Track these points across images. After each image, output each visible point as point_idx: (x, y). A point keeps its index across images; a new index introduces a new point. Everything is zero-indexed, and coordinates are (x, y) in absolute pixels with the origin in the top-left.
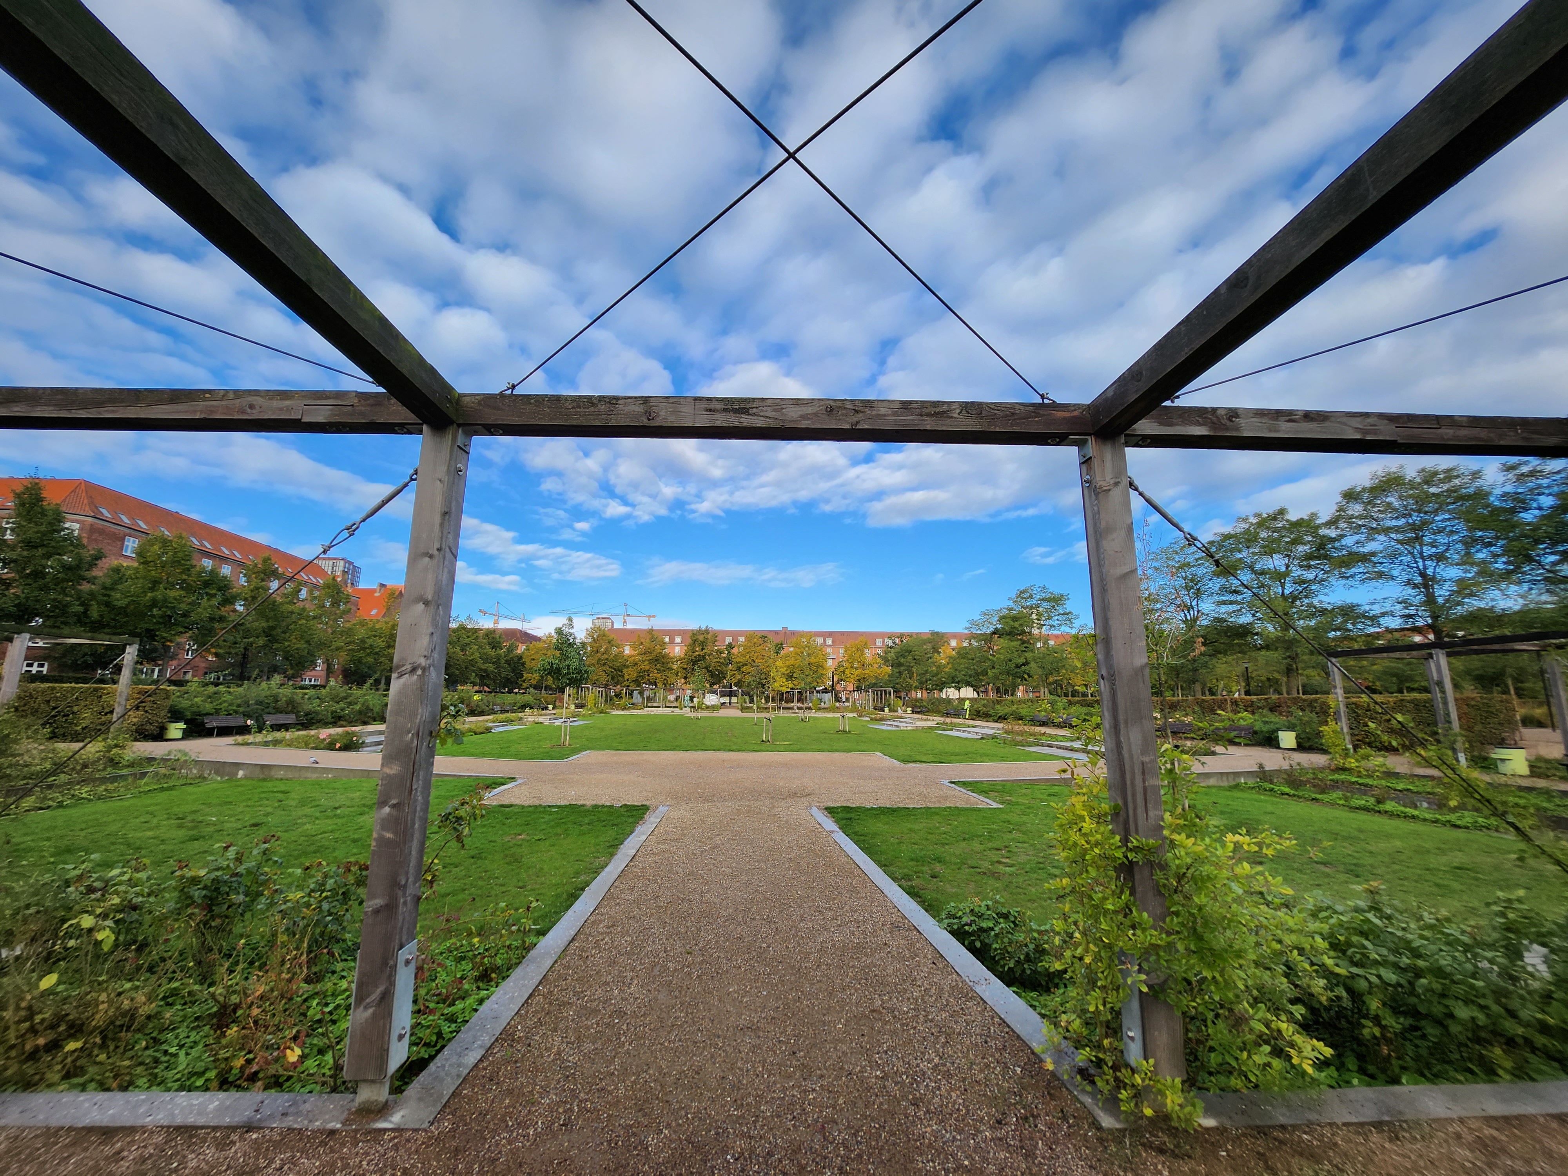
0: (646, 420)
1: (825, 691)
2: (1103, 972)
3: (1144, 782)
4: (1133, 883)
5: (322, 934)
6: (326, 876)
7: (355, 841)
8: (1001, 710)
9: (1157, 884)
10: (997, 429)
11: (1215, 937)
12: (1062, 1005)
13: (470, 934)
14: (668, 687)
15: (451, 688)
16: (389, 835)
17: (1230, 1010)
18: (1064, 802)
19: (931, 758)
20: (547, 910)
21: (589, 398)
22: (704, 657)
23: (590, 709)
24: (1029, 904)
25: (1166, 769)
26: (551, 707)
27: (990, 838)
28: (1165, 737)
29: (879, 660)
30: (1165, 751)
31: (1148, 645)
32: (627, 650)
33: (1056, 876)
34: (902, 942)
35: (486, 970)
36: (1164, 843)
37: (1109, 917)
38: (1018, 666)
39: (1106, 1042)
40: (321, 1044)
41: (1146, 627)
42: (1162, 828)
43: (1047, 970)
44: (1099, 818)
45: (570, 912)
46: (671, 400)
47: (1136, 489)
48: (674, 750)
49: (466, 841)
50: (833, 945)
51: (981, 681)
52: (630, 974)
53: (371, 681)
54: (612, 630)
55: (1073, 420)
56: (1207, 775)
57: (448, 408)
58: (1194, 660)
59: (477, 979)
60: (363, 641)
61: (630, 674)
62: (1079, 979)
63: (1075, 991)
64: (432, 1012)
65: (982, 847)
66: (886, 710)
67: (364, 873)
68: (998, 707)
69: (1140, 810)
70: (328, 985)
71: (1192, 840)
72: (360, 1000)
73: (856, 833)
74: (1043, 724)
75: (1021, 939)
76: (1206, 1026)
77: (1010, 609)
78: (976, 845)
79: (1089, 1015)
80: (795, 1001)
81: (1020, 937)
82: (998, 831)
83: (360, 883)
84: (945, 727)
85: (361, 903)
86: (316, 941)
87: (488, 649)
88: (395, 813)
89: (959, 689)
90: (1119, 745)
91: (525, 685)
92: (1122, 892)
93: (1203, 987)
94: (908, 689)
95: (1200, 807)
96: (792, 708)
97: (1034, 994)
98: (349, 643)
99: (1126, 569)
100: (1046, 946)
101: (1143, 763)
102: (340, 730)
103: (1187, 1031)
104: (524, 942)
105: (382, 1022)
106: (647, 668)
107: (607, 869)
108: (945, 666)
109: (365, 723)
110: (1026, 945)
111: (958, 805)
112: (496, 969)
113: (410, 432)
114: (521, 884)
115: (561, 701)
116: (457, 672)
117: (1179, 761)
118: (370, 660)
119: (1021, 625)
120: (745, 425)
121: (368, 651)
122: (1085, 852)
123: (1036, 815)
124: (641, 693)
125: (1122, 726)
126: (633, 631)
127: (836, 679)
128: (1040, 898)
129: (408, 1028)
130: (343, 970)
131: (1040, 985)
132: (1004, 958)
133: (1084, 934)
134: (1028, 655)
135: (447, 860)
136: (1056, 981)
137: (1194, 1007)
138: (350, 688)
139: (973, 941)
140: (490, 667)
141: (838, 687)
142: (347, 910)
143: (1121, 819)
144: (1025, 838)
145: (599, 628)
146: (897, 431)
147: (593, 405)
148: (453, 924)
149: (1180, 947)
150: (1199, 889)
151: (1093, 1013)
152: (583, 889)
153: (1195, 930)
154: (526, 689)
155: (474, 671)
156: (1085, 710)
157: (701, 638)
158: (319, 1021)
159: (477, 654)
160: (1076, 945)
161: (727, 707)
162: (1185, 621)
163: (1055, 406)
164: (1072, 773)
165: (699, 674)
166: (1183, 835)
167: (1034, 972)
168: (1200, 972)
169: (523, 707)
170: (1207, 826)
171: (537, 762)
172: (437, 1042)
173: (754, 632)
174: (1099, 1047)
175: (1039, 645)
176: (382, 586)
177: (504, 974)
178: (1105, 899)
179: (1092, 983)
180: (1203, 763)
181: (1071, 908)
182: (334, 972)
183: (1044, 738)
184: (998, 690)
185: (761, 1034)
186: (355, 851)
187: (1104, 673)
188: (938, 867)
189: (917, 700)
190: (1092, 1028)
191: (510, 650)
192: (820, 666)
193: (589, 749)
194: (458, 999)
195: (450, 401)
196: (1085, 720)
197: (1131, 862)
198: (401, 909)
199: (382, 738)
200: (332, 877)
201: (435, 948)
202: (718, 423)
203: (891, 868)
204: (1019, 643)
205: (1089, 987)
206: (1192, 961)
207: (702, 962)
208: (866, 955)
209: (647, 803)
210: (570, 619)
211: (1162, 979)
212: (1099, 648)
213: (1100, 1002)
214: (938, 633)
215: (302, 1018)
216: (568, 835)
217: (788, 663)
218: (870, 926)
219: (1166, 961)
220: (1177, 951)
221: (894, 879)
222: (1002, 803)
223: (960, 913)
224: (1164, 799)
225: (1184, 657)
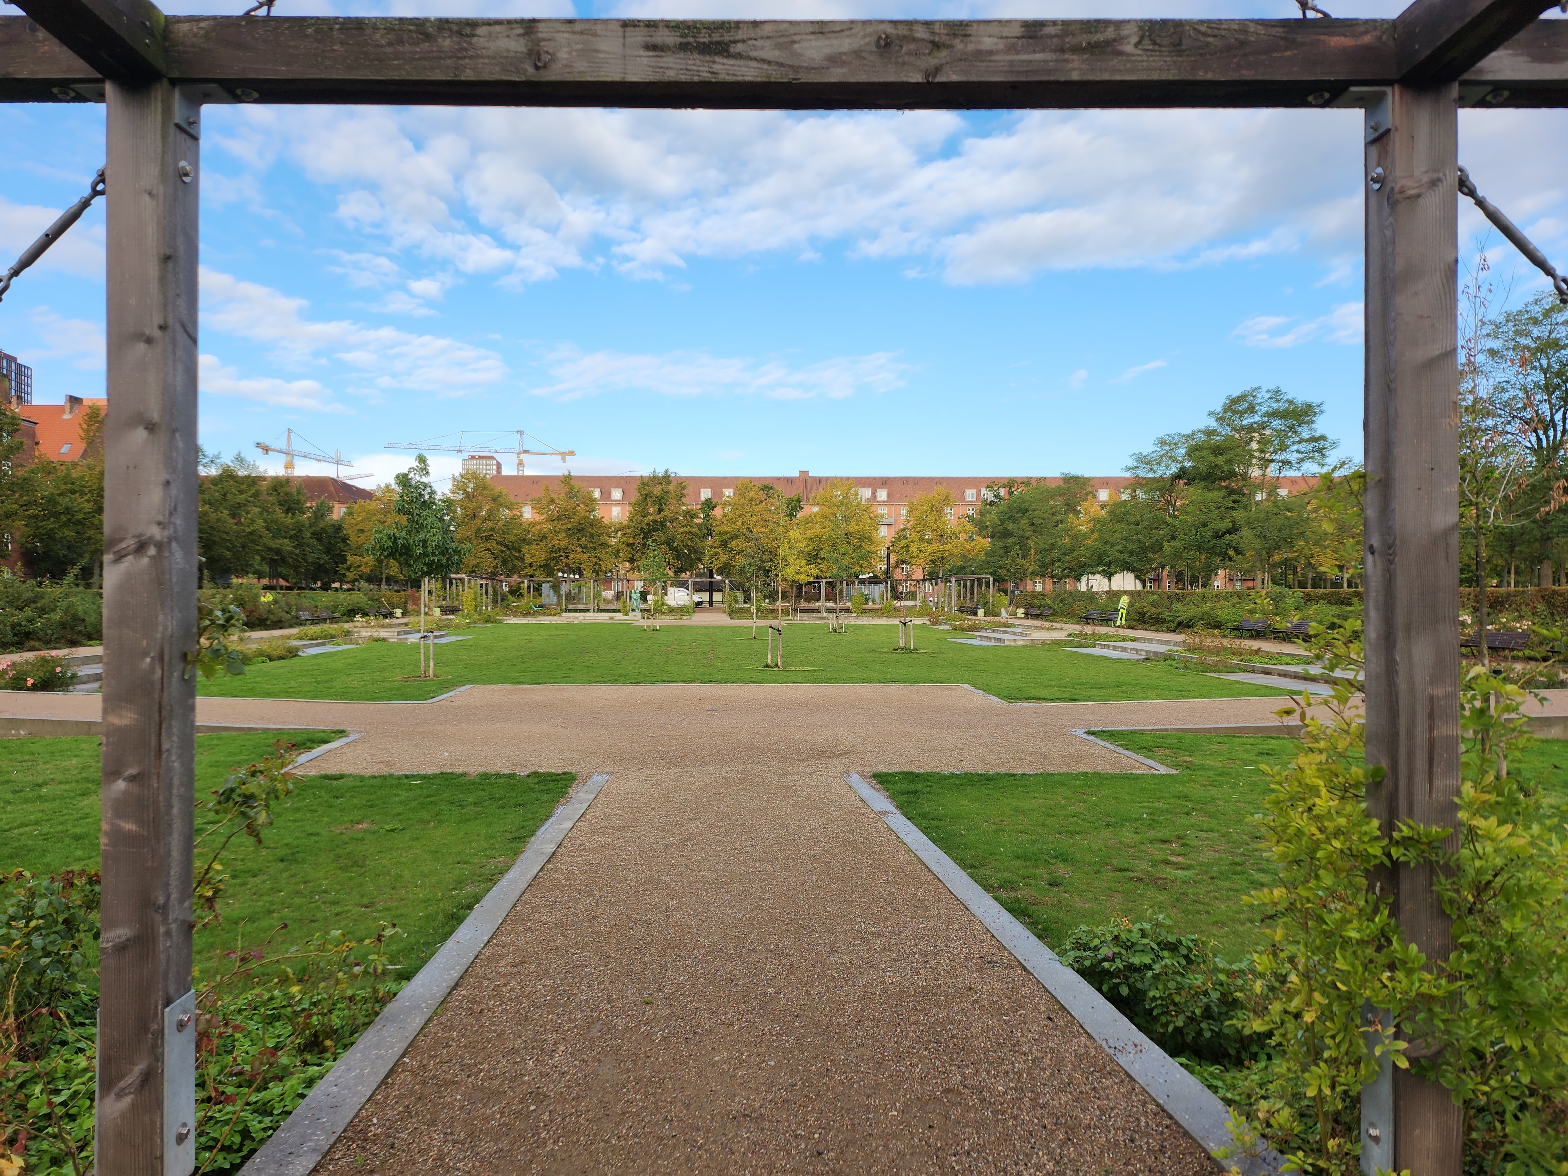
0: (531, 70)
1: (875, 580)
2: (1333, 1037)
3: (1431, 729)
4: (1397, 895)
5: (38, 984)
6: (33, 894)
7: (77, 838)
8: (1183, 611)
9: (1440, 900)
10: (1210, 76)
11: (1532, 984)
12: (1261, 1086)
13: (284, 981)
14: (603, 577)
15: (220, 582)
16: (129, 826)
17: (1547, 1099)
18: (1285, 766)
19: (1055, 692)
20: (412, 940)
21: (419, 24)
22: (662, 524)
23: (468, 616)
24: (1215, 930)
25: (1473, 709)
26: (398, 612)
27: (1153, 823)
28: (1477, 657)
29: (969, 527)
30: (1476, 677)
31: (1463, 494)
32: (528, 514)
33: (1262, 885)
34: (998, 985)
35: (316, 1035)
36: (1457, 832)
37: (1350, 951)
38: (1218, 535)
39: (1332, 1144)
40: (55, 1150)
41: (1463, 462)
42: (1457, 807)
43: (1239, 1032)
44: (1345, 792)
45: (450, 943)
46: (578, 27)
47: (1471, 193)
48: (615, 682)
49: (265, 834)
50: (885, 991)
51: (1150, 561)
52: (552, 1037)
53: (75, 570)
54: (499, 477)
55: (1363, 54)
56: (1547, 722)
57: (146, 46)
58: (1546, 521)
59: (302, 1049)
60: (51, 500)
61: (534, 554)
62: (1292, 1048)
63: (1285, 1066)
64: (229, 1099)
65: (1138, 838)
66: (981, 612)
67: (97, 888)
68: (1178, 606)
69: (1420, 779)
70: (56, 1062)
71: (1509, 827)
72: (108, 1084)
73: (923, 816)
74: (1258, 635)
75: (1198, 983)
76: (1502, 1122)
77: (1209, 433)
78: (1127, 835)
79: (1306, 1102)
80: (821, 1076)
81: (1197, 980)
82: (1167, 811)
83: (91, 904)
84: (1082, 641)
85: (97, 936)
86: (29, 996)
87: (279, 514)
88: (135, 789)
89: (1109, 576)
90: (1390, 670)
91: (350, 576)
92: (1376, 911)
93: (1504, 1062)
94: (1020, 577)
95: (1526, 774)
96: (817, 611)
97: (1215, 1069)
98: (26, 505)
99: (1436, 350)
100: (1238, 994)
101: (1431, 699)
102: (30, 656)
103: (1470, 1129)
104: (375, 991)
105: (148, 1116)
106: (564, 543)
107: (510, 875)
108: (1086, 536)
109: (73, 644)
110: (1206, 993)
111: (1099, 769)
112: (332, 1033)
113: (80, 98)
114: (366, 901)
115: (417, 601)
116: (228, 554)
117: (1498, 695)
118: (69, 533)
119: (1229, 462)
120: (723, 77)
121: (64, 518)
122: (1316, 846)
123: (1234, 786)
124: (556, 587)
125: (1400, 635)
126: (535, 480)
127: (893, 560)
128: (1233, 920)
129: (192, 1124)
130: (78, 1040)
131: (1226, 1055)
132: (1168, 1013)
133: (1306, 976)
134: (1239, 515)
135: (239, 865)
136: (1254, 1049)
137: (1484, 1093)
138: (40, 584)
139: (1117, 986)
140: (287, 545)
141: (898, 574)
142: (75, 947)
143: (1384, 792)
144: (1214, 824)
145: (474, 476)
146: (1014, 86)
147: (428, 37)
148: (253, 965)
149: (1471, 999)
150: (1512, 908)
151: (1313, 1099)
152: (470, 907)
153: (1499, 973)
154: (353, 582)
155: (258, 552)
156: (1335, 609)
157: (657, 491)
158: (48, 1116)
159: (260, 522)
160: (1291, 995)
161: (705, 610)
162: (1537, 450)
163: (1328, 23)
164: (1303, 716)
165: (656, 554)
166: (1493, 820)
167: (1218, 1035)
168: (1501, 1039)
169: (351, 613)
170: (1538, 808)
171: (381, 705)
172: (242, 1145)
173: (751, 479)
174: (1320, 1150)
175: (1259, 497)
176: (74, 400)
177: (346, 1041)
178: (1345, 921)
179: (1315, 1054)
180: (1542, 700)
181: (1286, 937)
182: (64, 1043)
183: (1256, 658)
184: (1179, 578)
185: (766, 1125)
186: (79, 853)
187: (1375, 541)
188: (1062, 870)
189: (1034, 595)
190: (1310, 1122)
191: (321, 513)
192: (865, 538)
193: (470, 682)
194: (273, 1079)
195: (150, 32)
196: (1333, 626)
197: (1395, 863)
198: (163, 943)
199: (97, 669)
200: (43, 896)
201: (228, 1002)
202: (671, 75)
203: (982, 871)
204: (1223, 493)
205: (1309, 1059)
206: (1489, 1023)
207: (669, 1017)
208: (938, 1005)
209: (573, 770)
210: (422, 459)
211: (1434, 1049)
212: (1371, 499)
213: (1326, 1083)
214: (1076, 479)
215: (20, 1112)
216: (440, 822)
217: (809, 534)
218: (944, 960)
219: (1444, 1021)
220: (1465, 1006)
221: (988, 888)
222: (1176, 766)
223: (1096, 942)
224: (1464, 759)
225: (1528, 515)
